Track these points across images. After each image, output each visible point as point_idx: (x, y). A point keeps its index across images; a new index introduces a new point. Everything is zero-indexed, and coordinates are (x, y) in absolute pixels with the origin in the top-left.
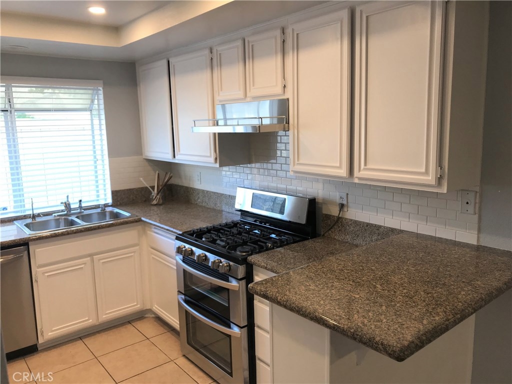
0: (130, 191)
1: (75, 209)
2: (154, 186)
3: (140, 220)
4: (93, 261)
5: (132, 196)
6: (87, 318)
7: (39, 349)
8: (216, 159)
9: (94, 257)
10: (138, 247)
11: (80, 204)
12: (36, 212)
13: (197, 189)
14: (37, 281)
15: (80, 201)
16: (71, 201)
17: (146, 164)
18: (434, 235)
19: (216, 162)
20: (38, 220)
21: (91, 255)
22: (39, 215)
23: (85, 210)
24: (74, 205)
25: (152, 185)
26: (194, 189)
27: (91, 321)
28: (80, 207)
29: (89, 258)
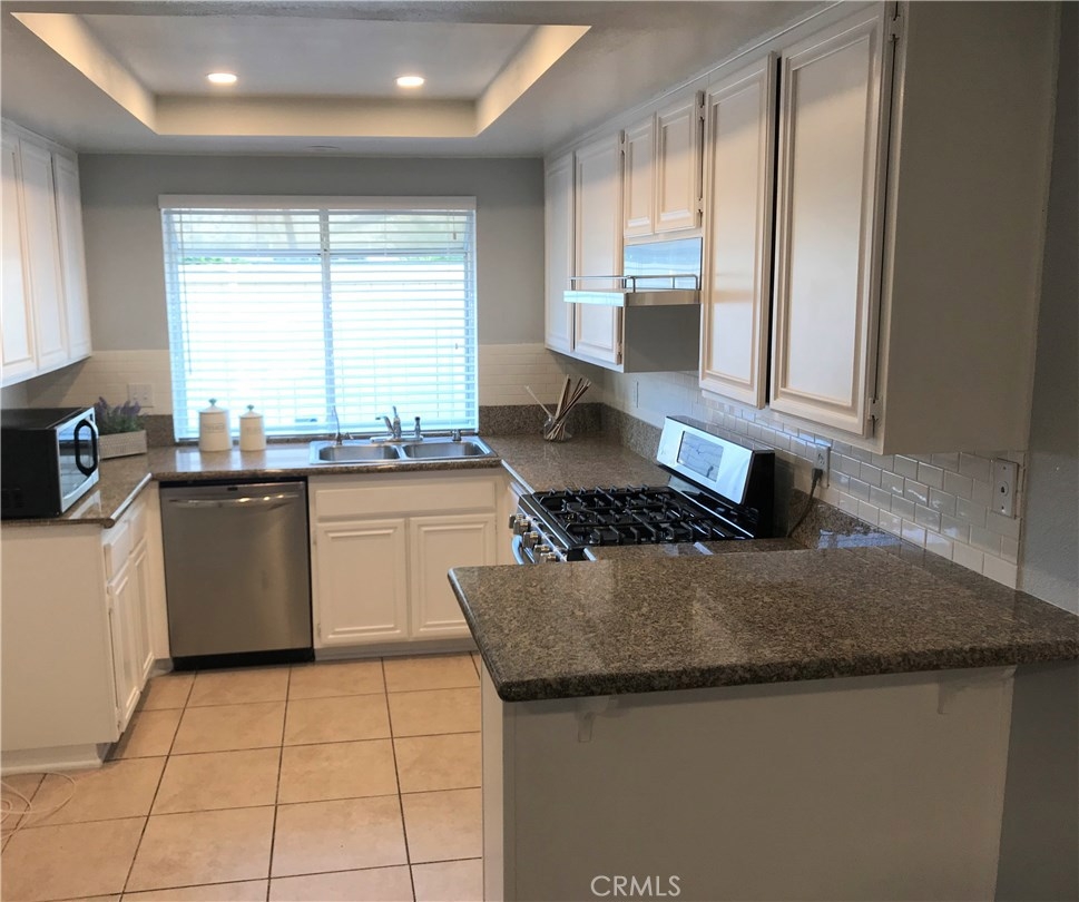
0: (514, 410)
1: (409, 433)
2: (556, 406)
3: (496, 465)
4: (407, 526)
5: (517, 421)
6: (392, 626)
7: (317, 659)
8: (620, 355)
9: (412, 519)
10: (492, 515)
11: (418, 424)
12: (343, 431)
13: (633, 418)
14: (315, 543)
15: (418, 419)
16: (403, 419)
17: (552, 359)
18: (950, 559)
19: (619, 362)
20: (346, 443)
21: (406, 515)
22: (347, 437)
23: (425, 436)
24: (408, 426)
25: (550, 402)
26: (628, 417)
27: (398, 631)
28: (418, 430)
29: (401, 520)
